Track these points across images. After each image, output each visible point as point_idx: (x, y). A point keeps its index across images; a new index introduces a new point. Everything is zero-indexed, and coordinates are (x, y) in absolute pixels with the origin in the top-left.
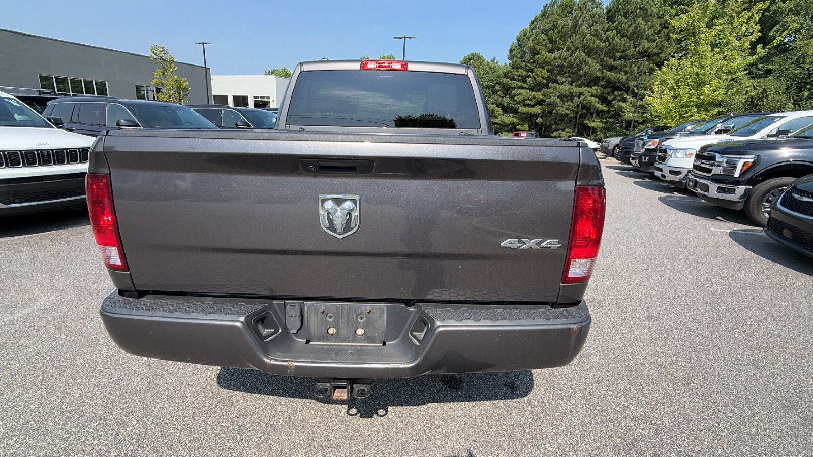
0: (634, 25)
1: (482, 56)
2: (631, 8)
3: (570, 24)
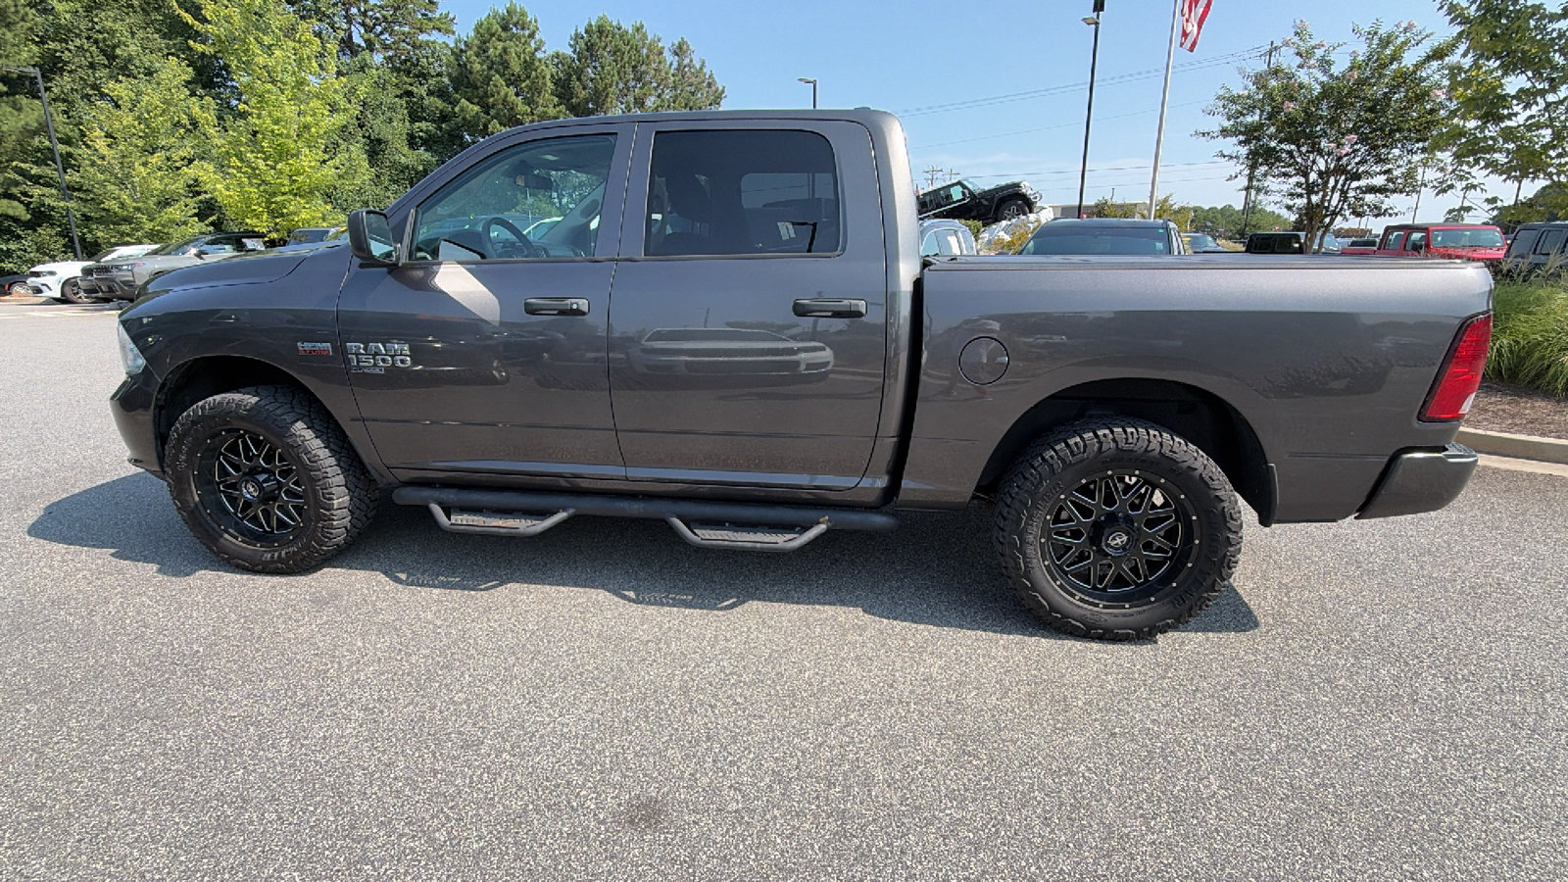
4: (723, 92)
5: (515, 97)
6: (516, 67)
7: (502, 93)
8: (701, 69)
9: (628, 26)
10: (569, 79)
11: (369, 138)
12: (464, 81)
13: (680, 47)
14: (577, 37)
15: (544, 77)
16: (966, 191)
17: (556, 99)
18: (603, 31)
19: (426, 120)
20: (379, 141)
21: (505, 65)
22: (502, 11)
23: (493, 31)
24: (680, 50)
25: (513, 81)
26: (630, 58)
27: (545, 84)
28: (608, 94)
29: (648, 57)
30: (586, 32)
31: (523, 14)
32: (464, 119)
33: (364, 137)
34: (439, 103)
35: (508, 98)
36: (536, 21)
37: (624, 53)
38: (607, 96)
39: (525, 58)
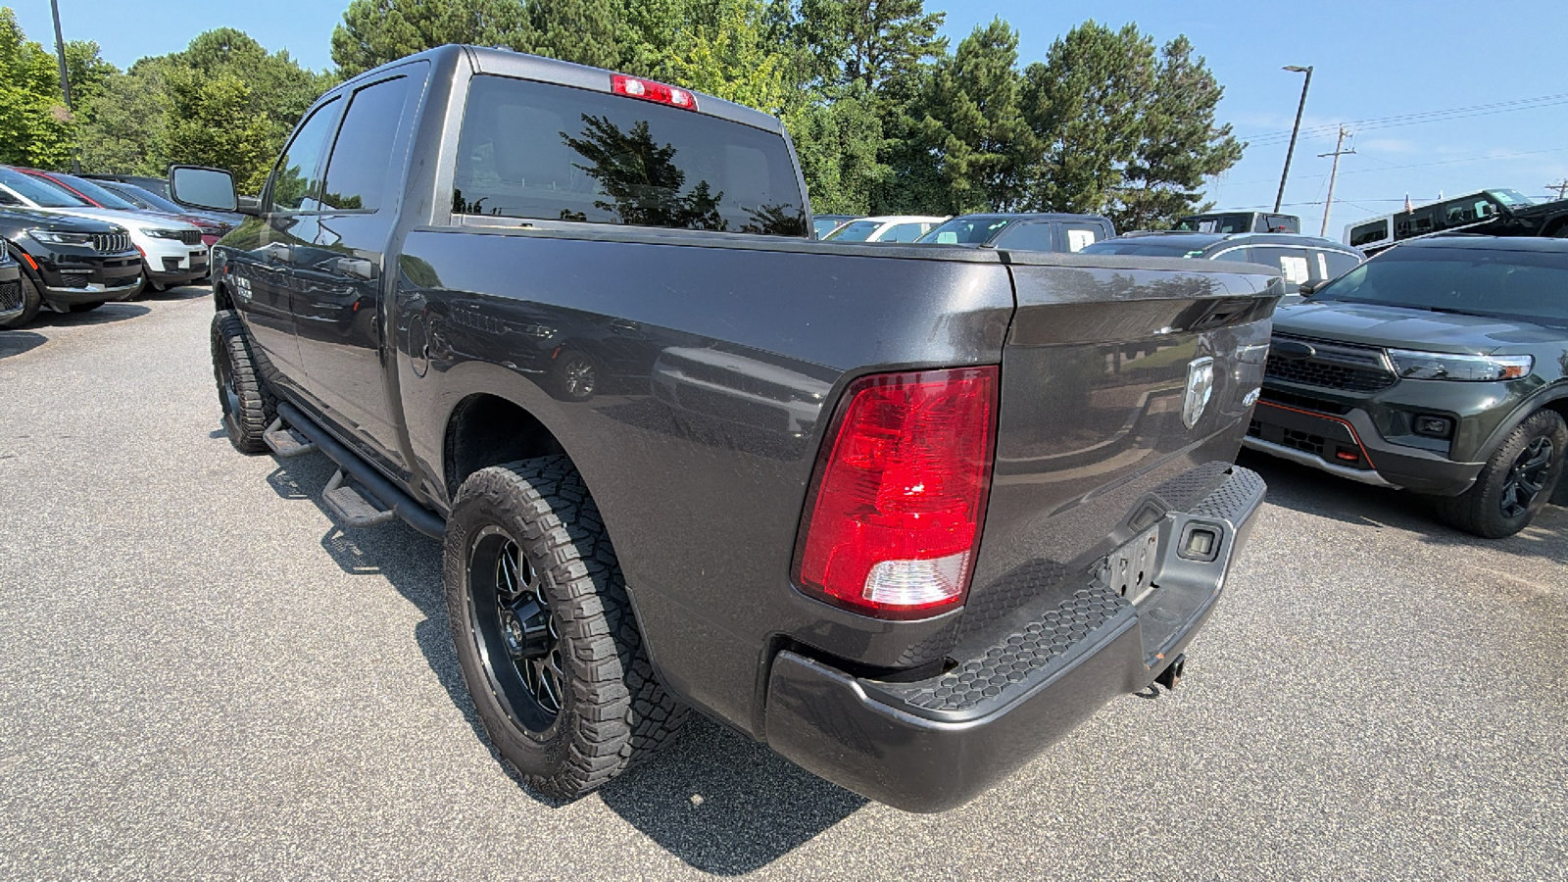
0: (582, 45)
1: (254, 41)
2: (571, 12)
3: (464, 15)
4: (1219, 93)
5: (975, 111)
6: (984, 82)
7: (965, 109)
8: (1198, 67)
9: (1115, 30)
10: (1036, 91)
11: (845, 154)
12: (937, 101)
13: (1176, 47)
14: (1057, 46)
15: (1010, 90)
16: (1493, 207)
17: (1018, 111)
18: (1085, 37)
19: (897, 137)
20: (852, 157)
21: (975, 80)
22: (985, 29)
23: (971, 49)
24: (1176, 49)
25: (978, 98)
26: (1109, 62)
27: (1009, 97)
28: (1072, 103)
29: (1132, 59)
30: (1067, 41)
31: (1005, 29)
32: (926, 134)
33: (842, 153)
34: (911, 121)
35: (969, 113)
36: (1017, 35)
37: (1102, 58)
38: (1071, 106)
39: (995, 73)
